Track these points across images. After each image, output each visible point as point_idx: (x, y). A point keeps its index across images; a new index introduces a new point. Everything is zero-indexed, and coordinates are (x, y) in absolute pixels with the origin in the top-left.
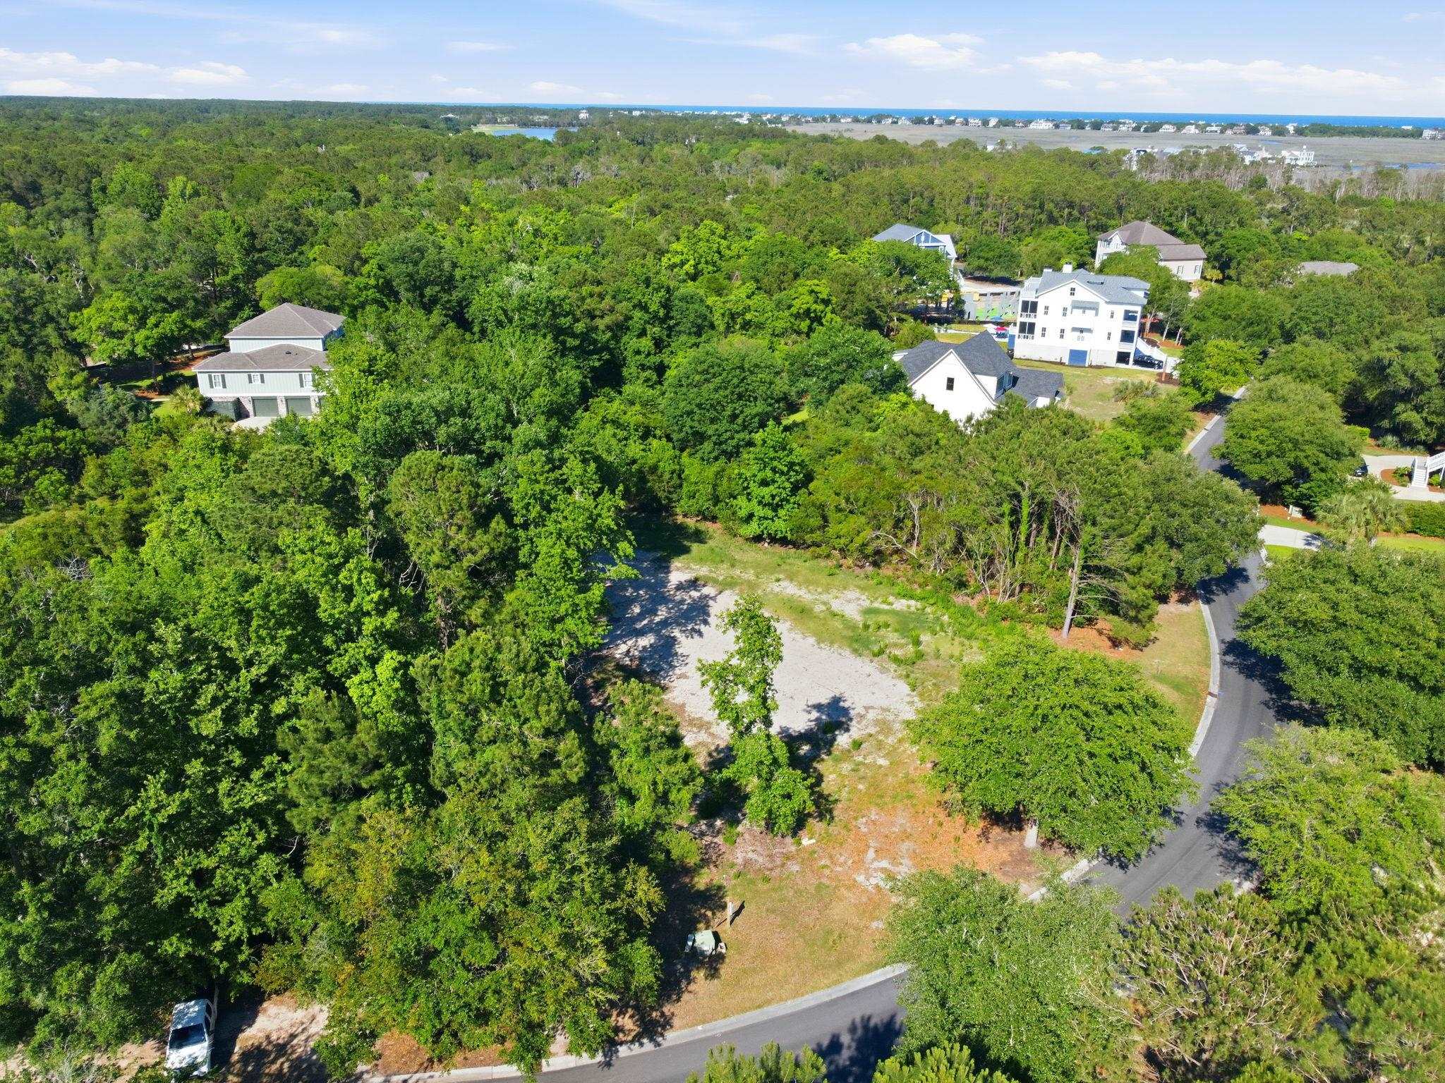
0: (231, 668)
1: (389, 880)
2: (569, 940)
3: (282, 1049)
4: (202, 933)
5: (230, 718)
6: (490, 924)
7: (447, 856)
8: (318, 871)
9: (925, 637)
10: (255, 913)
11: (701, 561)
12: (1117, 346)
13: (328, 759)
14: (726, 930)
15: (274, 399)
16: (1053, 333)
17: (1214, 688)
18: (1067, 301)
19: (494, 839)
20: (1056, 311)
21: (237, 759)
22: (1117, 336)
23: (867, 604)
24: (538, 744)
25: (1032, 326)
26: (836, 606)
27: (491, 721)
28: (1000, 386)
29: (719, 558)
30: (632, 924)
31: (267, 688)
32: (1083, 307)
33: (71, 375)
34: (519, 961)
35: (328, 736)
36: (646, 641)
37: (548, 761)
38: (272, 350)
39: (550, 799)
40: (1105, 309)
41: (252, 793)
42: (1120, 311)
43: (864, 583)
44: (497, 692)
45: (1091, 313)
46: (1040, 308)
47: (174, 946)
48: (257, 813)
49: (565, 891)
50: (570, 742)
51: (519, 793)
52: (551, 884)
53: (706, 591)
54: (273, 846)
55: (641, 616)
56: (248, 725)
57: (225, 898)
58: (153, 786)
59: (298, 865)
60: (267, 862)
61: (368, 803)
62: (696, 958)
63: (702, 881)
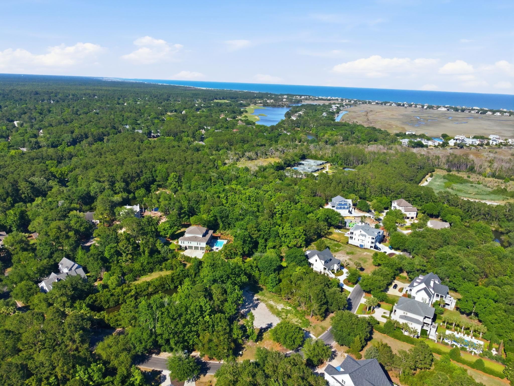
0: (194, 315)
1: (208, 340)
2: (224, 348)
3: (195, 356)
4: (188, 343)
5: (194, 321)
6: (217, 346)
7: (213, 338)
8: (201, 338)
9: (289, 315)
10: (193, 341)
11: (260, 295)
12: (370, 244)
13: (203, 326)
14: (244, 352)
15: (192, 247)
16: (357, 240)
17: (328, 330)
18: (359, 233)
19: (218, 338)
20: (357, 235)
21: (194, 325)
22: (370, 242)
23: (283, 307)
24: (224, 327)
25: (352, 238)
26: (278, 307)
27: (220, 324)
28: (325, 262)
29: (263, 295)
30: (231, 349)
31: (197, 318)
32: (363, 235)
33: (160, 244)
34: (219, 350)
35: (203, 324)
36: (247, 310)
37: (225, 329)
38: (193, 237)
39: (225, 334)
40: (367, 236)
41: (195, 329)
42: (371, 237)
43: (284, 303)
44: (221, 321)
45: (364, 237)
46: (354, 234)
47: (186, 344)
48: (195, 331)
49: (224, 343)
50: (228, 327)
51: (222, 333)
52: (223, 343)
53: (259, 301)
54: (196, 335)
55: (247, 305)
56: (196, 322)
57: (191, 339)
58: (187, 327)
59: (199, 337)
60: (195, 336)
61: (206, 332)
62: (240, 354)
63: (243, 346)
